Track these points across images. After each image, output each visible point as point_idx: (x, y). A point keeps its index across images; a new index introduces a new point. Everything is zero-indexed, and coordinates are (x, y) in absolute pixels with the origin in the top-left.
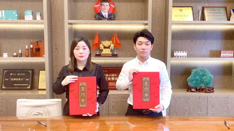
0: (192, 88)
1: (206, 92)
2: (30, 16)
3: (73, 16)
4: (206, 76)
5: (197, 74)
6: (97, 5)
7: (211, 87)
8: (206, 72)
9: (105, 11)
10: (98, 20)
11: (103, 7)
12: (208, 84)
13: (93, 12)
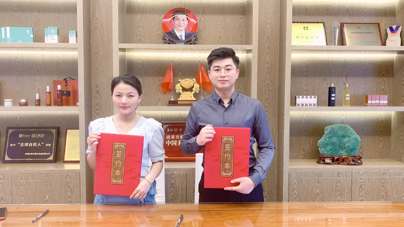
0: (326, 157)
1: (348, 164)
2: (54, 36)
3: (127, 36)
4: (349, 137)
5: (333, 133)
6: (167, 18)
7: (356, 155)
8: (348, 130)
9: (180, 28)
10: (169, 43)
11: (177, 22)
12: (351, 150)
13: (160, 30)
